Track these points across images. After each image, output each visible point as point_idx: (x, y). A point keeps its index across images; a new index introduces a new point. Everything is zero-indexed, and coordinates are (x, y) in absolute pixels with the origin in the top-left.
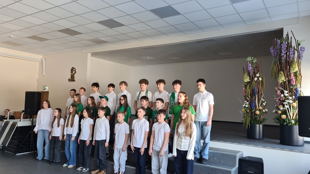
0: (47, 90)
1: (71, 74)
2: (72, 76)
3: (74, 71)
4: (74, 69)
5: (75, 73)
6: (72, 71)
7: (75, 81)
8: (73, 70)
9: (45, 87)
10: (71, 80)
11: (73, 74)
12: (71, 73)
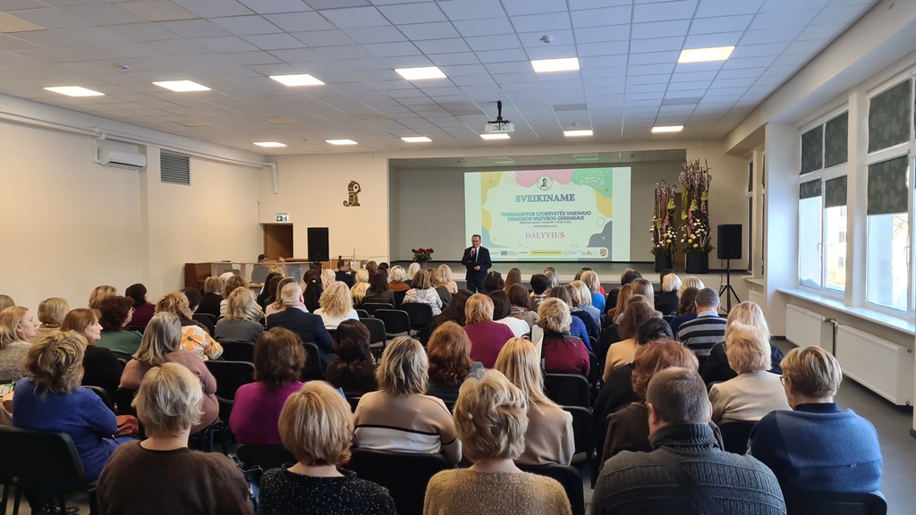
0: (288, 222)
5: (359, 191)
7: (359, 205)
8: (351, 185)
9: (284, 216)
10: (350, 203)
12: (349, 190)
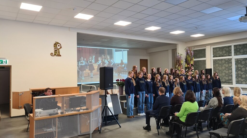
0: (7, 64)
1: (55, 49)
2: (55, 51)
3: (59, 46)
4: (58, 44)
6: (56, 45)
11: (57, 49)
12: (54, 47)
